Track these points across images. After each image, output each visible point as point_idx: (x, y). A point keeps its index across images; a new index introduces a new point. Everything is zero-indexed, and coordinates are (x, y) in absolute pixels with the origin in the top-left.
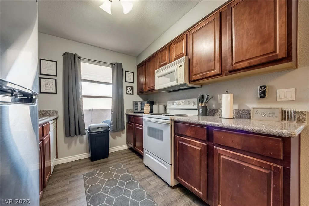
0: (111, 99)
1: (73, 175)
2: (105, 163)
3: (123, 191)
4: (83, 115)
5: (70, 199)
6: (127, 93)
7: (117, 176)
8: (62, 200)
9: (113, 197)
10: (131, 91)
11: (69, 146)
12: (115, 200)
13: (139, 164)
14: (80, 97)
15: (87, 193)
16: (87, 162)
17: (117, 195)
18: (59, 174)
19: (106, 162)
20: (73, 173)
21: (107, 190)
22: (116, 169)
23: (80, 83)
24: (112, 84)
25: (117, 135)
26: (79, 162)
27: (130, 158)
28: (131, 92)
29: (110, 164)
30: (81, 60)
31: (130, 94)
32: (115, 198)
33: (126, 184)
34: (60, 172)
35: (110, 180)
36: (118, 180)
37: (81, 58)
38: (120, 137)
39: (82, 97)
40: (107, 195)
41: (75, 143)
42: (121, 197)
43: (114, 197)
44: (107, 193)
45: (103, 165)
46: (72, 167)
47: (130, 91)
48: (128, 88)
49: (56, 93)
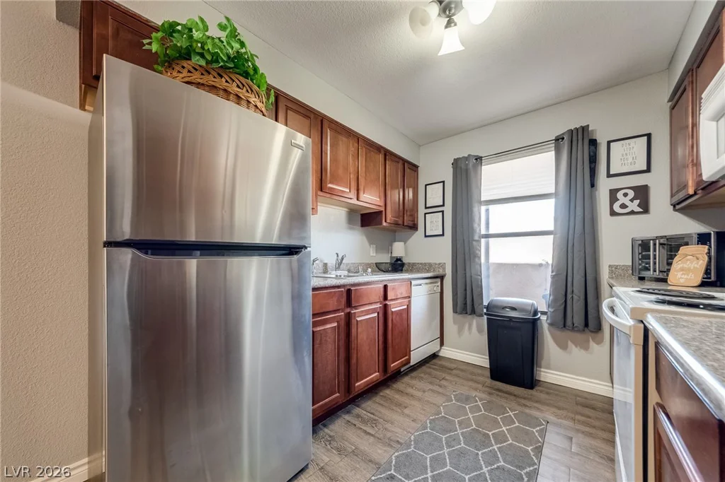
0: (552, 236)
1: (443, 382)
2: (512, 398)
3: (475, 473)
4: (481, 276)
5: (406, 411)
6: (613, 213)
7: (500, 438)
8: (400, 405)
9: (448, 462)
10: (637, 202)
11: (460, 331)
12: (445, 469)
13: (603, 462)
14: (476, 238)
15: (428, 421)
16: (483, 376)
17: (456, 466)
18: (432, 370)
19: (515, 395)
20: (446, 380)
21: (453, 443)
22: (517, 424)
23: (475, 210)
24: (556, 195)
25: (571, 341)
26: (471, 369)
27: (594, 427)
28: (634, 206)
29: (519, 405)
30: (481, 163)
31: (632, 213)
32: (448, 467)
33: (498, 467)
34: (434, 369)
35: (480, 432)
36: (492, 446)
37: (482, 157)
38: (582, 351)
39: (480, 237)
40: (446, 450)
41: (470, 328)
42: (461, 476)
43: (450, 463)
44: (449, 446)
45: (501, 397)
46: (454, 372)
47: (628, 203)
48: (620, 195)
49: (443, 235)
